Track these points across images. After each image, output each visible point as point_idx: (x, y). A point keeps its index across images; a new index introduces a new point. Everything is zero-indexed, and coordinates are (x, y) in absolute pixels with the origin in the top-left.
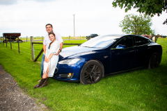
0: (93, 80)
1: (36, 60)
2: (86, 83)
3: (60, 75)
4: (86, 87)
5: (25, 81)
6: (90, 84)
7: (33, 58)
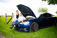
0: (34, 30)
1: (8, 23)
2: (32, 32)
3: (21, 29)
4: (32, 33)
5: (4, 32)
6: (33, 32)
7: (6, 22)
